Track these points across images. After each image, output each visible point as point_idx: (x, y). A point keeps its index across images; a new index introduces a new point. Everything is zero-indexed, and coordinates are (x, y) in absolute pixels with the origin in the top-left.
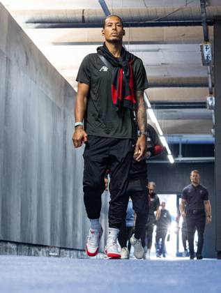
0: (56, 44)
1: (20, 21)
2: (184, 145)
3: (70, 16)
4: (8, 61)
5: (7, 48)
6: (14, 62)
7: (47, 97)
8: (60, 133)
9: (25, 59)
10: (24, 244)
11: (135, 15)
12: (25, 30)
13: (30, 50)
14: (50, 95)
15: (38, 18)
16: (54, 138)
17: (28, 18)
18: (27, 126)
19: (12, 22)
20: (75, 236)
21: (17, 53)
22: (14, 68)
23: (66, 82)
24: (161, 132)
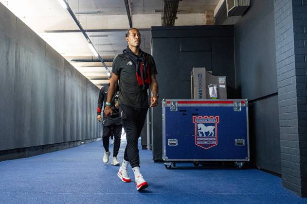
0: (82, 67)
1: (69, 60)
3: (87, 58)
4: (65, 76)
6: (67, 76)
7: (79, 86)
8: (85, 98)
9: (71, 74)
10: (72, 142)
12: (70, 63)
13: (73, 70)
14: (81, 85)
16: (82, 100)
17: (72, 59)
18: (72, 98)
19: (65, 61)
20: (91, 134)
21: (68, 72)
22: (67, 78)
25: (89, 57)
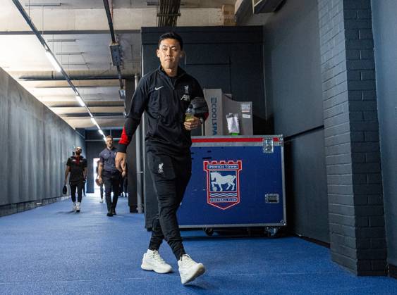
1: (16, 77)
2: (112, 130)
3: (45, 75)
4: (9, 102)
5: (8, 95)
6: (13, 101)
7: (33, 117)
8: (41, 135)
9: (19, 99)
10: (21, 203)
11: (82, 74)
12: (18, 82)
13: (23, 93)
14: (35, 115)
15: (26, 76)
16: (38, 138)
17: (20, 76)
18: (22, 136)
19: (10, 78)
21: (14, 96)
22: (13, 105)
23: (44, 106)
24: (99, 128)
25: (48, 72)
